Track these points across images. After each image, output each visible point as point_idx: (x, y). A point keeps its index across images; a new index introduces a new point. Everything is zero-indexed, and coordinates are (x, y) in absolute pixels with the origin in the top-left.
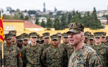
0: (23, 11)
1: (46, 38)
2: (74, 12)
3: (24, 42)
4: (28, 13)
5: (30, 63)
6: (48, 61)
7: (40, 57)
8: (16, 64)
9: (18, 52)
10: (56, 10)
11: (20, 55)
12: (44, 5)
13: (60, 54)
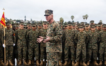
0: (13, 20)
1: (29, 26)
2: (41, 21)
3: (16, 28)
4: (16, 22)
5: (20, 39)
6: (30, 39)
7: (26, 36)
8: (12, 39)
9: (13, 32)
10: (31, 20)
11: (14, 35)
12: (25, 17)
13: (36, 35)
